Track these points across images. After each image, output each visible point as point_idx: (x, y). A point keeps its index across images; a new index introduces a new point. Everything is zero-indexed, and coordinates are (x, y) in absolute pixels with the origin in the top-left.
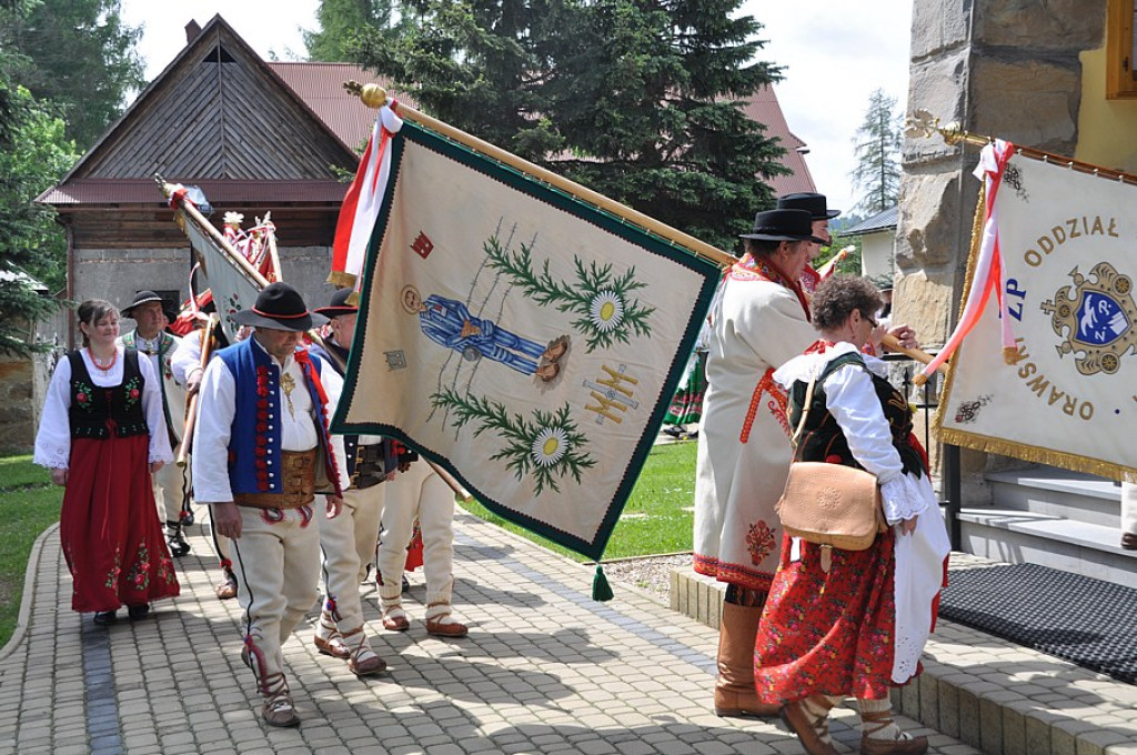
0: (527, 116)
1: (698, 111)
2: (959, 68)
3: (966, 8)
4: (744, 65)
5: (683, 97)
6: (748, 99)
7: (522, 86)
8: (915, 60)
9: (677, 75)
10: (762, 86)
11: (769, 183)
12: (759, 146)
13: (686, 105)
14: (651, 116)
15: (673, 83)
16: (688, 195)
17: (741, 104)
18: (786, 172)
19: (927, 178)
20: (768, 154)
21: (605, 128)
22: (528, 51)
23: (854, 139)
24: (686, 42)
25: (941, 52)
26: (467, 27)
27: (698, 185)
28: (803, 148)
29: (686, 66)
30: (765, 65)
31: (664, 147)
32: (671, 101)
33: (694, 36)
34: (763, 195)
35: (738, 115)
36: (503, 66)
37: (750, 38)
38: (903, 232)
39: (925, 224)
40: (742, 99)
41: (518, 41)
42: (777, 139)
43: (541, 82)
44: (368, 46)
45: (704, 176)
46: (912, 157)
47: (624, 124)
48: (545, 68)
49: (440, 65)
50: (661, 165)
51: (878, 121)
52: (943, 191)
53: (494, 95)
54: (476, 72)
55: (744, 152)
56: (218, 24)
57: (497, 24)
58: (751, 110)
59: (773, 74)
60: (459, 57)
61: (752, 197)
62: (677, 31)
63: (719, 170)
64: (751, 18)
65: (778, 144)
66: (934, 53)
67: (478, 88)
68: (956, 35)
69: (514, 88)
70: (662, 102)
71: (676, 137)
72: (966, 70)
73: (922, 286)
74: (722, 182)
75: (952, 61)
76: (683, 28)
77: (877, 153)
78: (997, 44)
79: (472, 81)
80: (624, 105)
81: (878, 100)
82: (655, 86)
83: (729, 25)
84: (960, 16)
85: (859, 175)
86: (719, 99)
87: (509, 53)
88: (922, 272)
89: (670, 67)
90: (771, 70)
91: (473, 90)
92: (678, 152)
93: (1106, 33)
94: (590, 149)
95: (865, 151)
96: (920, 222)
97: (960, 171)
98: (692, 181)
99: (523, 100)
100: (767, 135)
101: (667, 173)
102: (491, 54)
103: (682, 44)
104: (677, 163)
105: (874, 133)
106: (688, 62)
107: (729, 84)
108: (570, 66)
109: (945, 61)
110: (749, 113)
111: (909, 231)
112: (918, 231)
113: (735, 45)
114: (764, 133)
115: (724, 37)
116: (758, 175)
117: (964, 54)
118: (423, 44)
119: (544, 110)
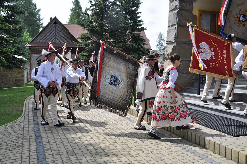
0: (105, 34)
1: (133, 34)
2: (175, 28)
3: (176, 19)
4: (140, 27)
5: (130, 32)
6: (140, 32)
7: (104, 29)
8: (168, 26)
9: (129, 28)
10: (143, 30)
11: (144, 46)
12: (142, 40)
13: (131, 33)
14: (125, 34)
15: (129, 29)
16: (131, 47)
17: (139, 33)
18: (147, 44)
19: (170, 45)
20: (144, 41)
21: (117, 36)
22: (105, 23)
23: (157, 40)
24: (131, 23)
25: (173, 26)
26: (96, 20)
27: (132, 46)
28: (149, 41)
29: (131, 27)
30: (144, 27)
31: (127, 40)
32: (128, 32)
33: (132, 22)
34: (143, 48)
35: (139, 35)
36: (101, 26)
37: (141, 23)
38: (166, 54)
39: (170, 52)
40: (139, 32)
41: (104, 22)
42: (145, 39)
43: (107, 28)
44: (79, 22)
45: (133, 44)
46: (168, 42)
47: (120, 36)
48: (108, 26)
49: (91, 25)
50: (126, 42)
51: (160, 37)
52: (172, 47)
53: (100, 30)
54: (97, 26)
55: (140, 41)
56: (55, 18)
57: (101, 19)
58: (141, 34)
59: (145, 29)
60: (94, 24)
61: (141, 48)
62: (130, 21)
63: (136, 44)
64: (142, 20)
65: (145, 40)
66: (171, 26)
67: (97, 29)
68: (175, 23)
69: (103, 29)
70: (127, 32)
71: (129, 38)
72: (176, 28)
73: (169, 63)
74: (136, 45)
75: (174, 27)
76: (131, 21)
77: (160, 42)
78: (181, 25)
79: (96, 28)
80: (121, 32)
81: (160, 34)
82: (126, 30)
83: (138, 21)
84: (176, 20)
85: (157, 46)
86: (136, 32)
87: (102, 24)
88: (169, 60)
89: (128, 27)
90: (144, 28)
91: (96, 29)
92: (129, 41)
93: (197, 24)
94: (115, 39)
95: (158, 42)
96: (169, 52)
97: (175, 44)
98: (131, 45)
99: (104, 31)
100: (144, 38)
101: (127, 43)
102: (99, 24)
103: (130, 23)
104: (129, 42)
105: (160, 39)
106: (131, 26)
107: (138, 30)
108: (112, 26)
109: (173, 27)
110: (141, 35)
111: (167, 54)
112: (168, 54)
113: (139, 24)
114: (143, 38)
115: (137, 23)
116: (142, 45)
117: (176, 26)
118: (88, 22)
119: (108, 33)
